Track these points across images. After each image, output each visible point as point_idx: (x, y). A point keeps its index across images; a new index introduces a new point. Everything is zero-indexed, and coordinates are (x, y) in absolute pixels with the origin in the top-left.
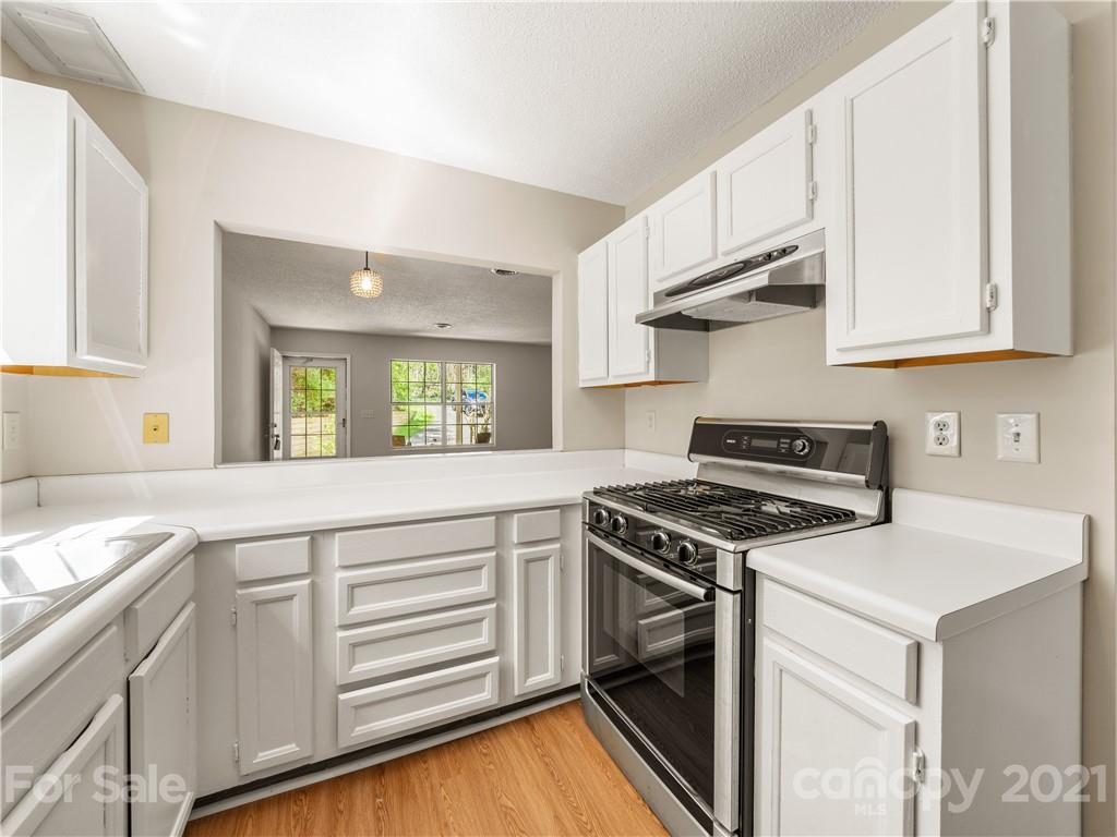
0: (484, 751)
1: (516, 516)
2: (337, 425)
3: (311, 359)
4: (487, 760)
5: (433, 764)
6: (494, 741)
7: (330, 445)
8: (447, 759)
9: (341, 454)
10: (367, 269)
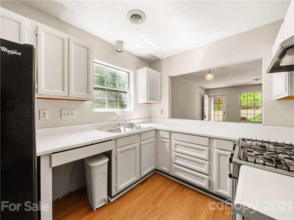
0: (202, 198)
1: (215, 140)
2: (223, 113)
3: (216, 96)
4: (201, 200)
5: (190, 191)
6: (207, 199)
7: (221, 118)
8: (194, 193)
9: (223, 121)
10: (210, 73)
